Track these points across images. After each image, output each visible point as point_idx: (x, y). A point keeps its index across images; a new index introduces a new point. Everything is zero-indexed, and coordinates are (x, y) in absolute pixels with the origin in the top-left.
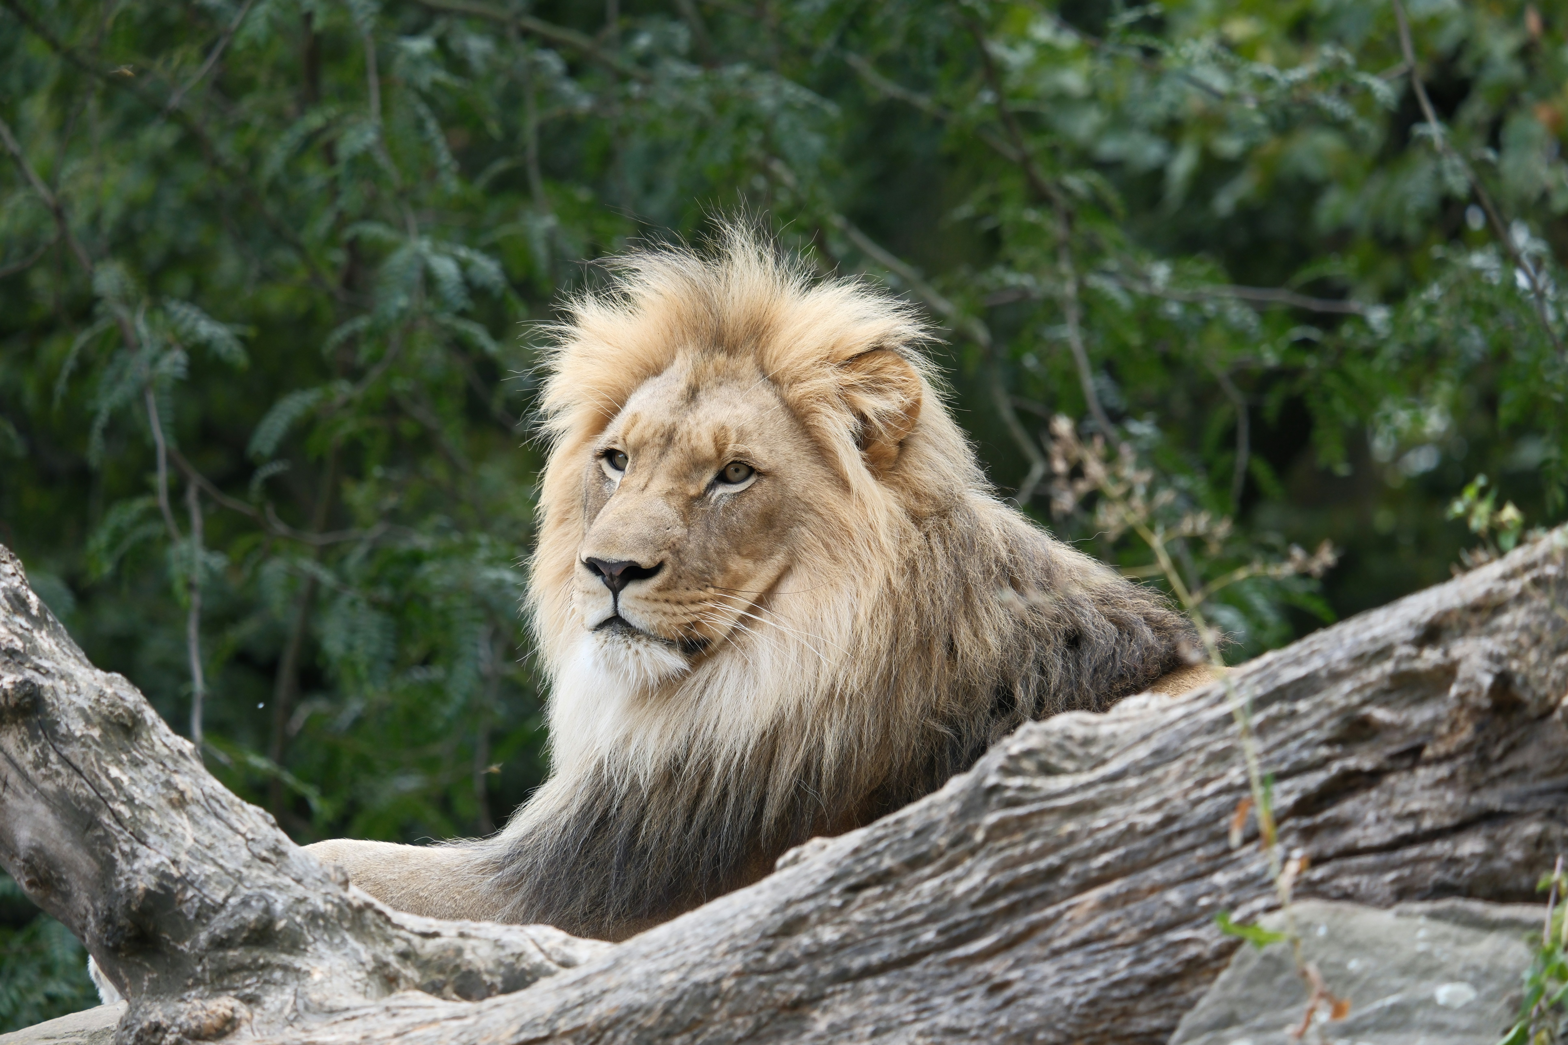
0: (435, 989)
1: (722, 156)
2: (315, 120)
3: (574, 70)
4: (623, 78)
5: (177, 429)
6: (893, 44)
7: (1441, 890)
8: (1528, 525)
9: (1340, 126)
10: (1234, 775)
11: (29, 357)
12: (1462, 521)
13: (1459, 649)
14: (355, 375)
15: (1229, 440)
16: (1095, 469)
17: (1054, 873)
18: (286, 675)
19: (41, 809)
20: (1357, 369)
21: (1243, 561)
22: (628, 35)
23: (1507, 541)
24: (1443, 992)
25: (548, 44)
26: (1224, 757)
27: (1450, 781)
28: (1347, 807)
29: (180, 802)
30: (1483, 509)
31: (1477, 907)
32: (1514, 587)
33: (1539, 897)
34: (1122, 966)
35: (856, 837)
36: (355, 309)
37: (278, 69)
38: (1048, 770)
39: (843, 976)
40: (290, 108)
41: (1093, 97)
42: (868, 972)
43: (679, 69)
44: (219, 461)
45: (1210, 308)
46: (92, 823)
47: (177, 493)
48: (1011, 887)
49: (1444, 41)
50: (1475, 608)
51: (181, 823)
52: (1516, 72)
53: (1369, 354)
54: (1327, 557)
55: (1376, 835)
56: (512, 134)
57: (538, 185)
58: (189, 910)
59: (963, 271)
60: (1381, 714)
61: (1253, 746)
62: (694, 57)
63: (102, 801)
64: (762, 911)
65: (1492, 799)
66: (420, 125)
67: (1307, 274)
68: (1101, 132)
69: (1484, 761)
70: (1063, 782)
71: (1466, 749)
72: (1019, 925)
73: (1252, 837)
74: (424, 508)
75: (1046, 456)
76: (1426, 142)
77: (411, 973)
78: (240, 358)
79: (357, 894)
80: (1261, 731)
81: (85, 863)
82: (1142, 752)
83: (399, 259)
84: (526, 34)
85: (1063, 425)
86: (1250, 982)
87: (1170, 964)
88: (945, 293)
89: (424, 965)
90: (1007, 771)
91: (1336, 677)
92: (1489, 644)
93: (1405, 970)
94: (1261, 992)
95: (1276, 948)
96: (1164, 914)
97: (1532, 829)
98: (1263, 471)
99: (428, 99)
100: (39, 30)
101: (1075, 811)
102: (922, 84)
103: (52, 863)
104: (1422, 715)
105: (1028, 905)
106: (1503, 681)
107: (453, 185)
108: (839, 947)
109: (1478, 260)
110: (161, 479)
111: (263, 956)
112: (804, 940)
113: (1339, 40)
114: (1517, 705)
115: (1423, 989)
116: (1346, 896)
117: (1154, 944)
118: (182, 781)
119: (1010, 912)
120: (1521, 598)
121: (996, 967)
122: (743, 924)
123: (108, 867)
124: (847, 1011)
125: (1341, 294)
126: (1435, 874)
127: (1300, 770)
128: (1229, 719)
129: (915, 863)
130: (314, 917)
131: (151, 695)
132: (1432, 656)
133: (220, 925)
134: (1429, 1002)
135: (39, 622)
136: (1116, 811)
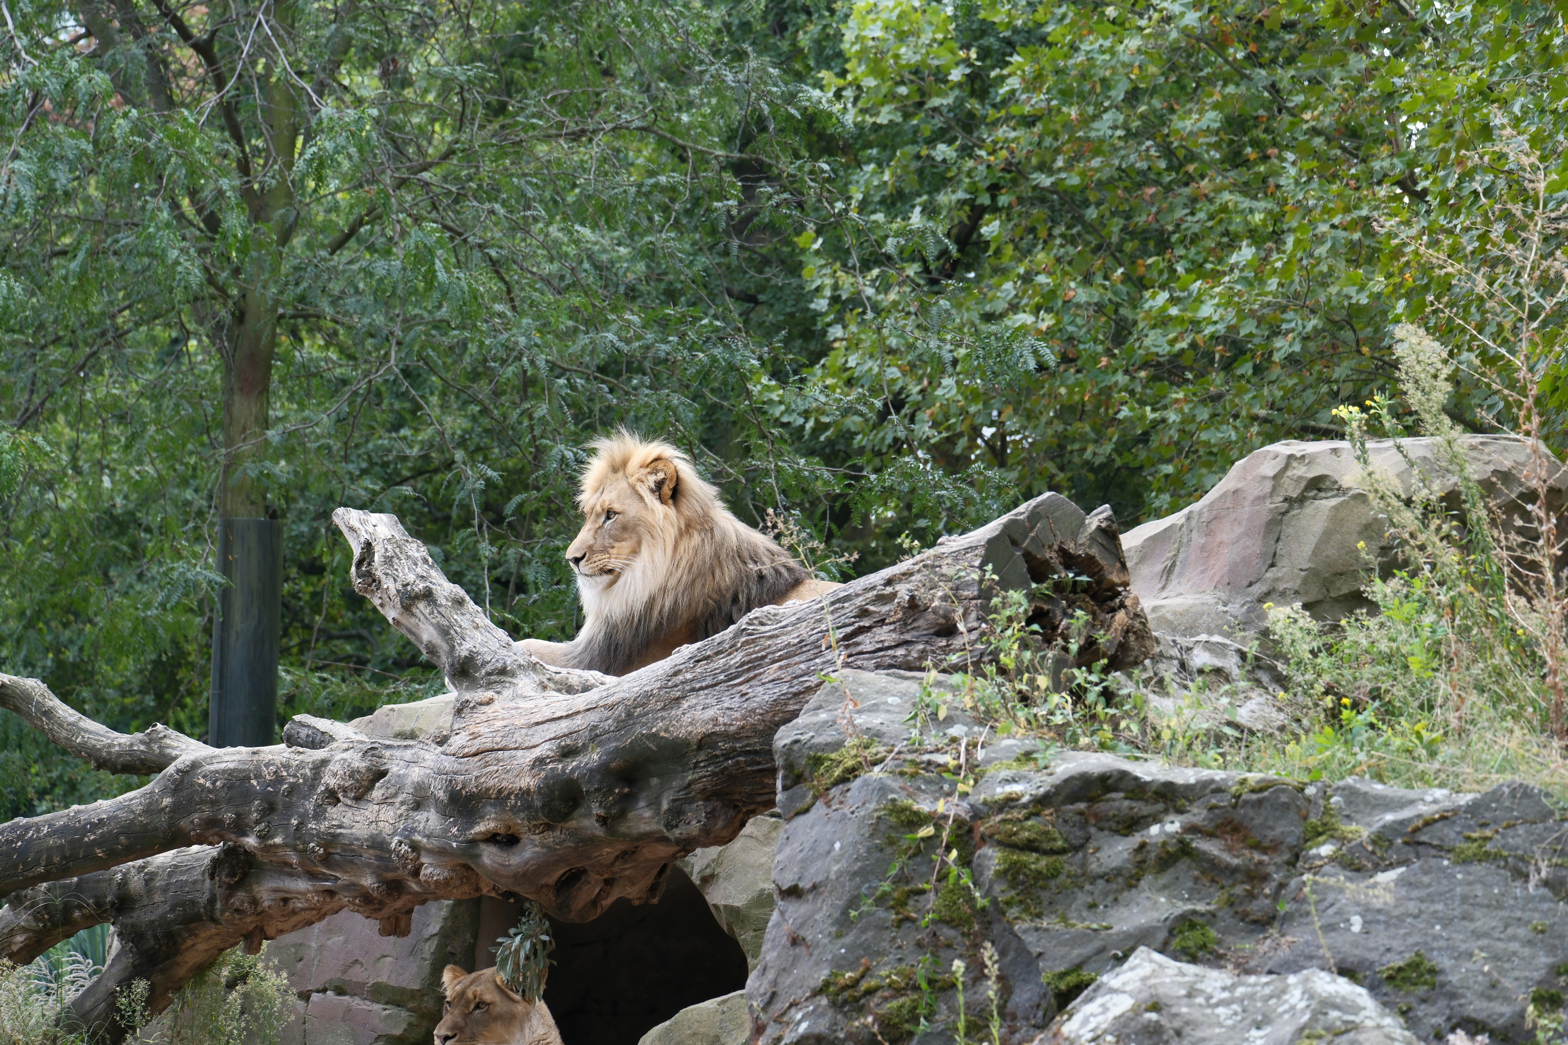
0: (559, 691)
1: (660, 419)
2: (527, 405)
3: (611, 391)
4: (627, 393)
5: (480, 506)
6: (716, 385)
7: (891, 666)
8: (922, 547)
9: (862, 415)
10: (823, 627)
11: (429, 481)
12: (901, 545)
13: (898, 587)
14: (538, 489)
15: (823, 517)
16: (781, 525)
17: (763, 658)
18: (512, 586)
19: (431, 628)
20: (866, 495)
21: (828, 557)
22: (630, 379)
23: (915, 552)
24: (890, 700)
25: (603, 382)
26: (820, 621)
27: (894, 630)
28: (860, 638)
29: (477, 627)
30: (908, 541)
31: (902, 672)
32: (917, 567)
33: (922, 669)
34: (785, 688)
35: (698, 644)
36: (537, 467)
37: (514, 387)
38: (762, 624)
39: (693, 690)
40: (518, 400)
41: (781, 402)
42: (701, 688)
43: (647, 391)
44: (492, 515)
45: (818, 473)
46: (448, 633)
47: (480, 526)
48: (749, 662)
49: (897, 388)
50: (904, 574)
51: (477, 634)
52: (920, 398)
53: (870, 489)
54: (856, 556)
55: (870, 648)
56: (591, 411)
57: (599, 427)
58: (479, 662)
59: (737, 460)
60: (872, 608)
61: (830, 617)
62: (650, 387)
63: (451, 626)
64: (667, 668)
65: (908, 637)
66: (561, 407)
67: (850, 463)
68: (782, 414)
69: (906, 624)
70: (767, 628)
71: (899, 620)
72: (751, 674)
73: (829, 647)
74: (558, 533)
75: (764, 520)
76: (892, 421)
77: (551, 685)
78: (501, 482)
79: (534, 659)
80: (832, 612)
81: (445, 647)
82: (793, 619)
83: (555, 451)
84: (596, 378)
85: (770, 511)
86: (827, 695)
87: (801, 688)
88: (731, 467)
89: (556, 683)
90: (748, 624)
91: (857, 595)
92: (908, 586)
93: (878, 692)
94: (830, 698)
95: (835, 684)
96: (799, 672)
97: (921, 647)
98: (834, 527)
99: (564, 399)
100: (436, 373)
101: (771, 637)
102: (725, 398)
103: (434, 646)
104: (885, 609)
105: (755, 668)
106: (912, 598)
107: (573, 428)
108: (692, 680)
109: (907, 459)
110: (476, 522)
111: (503, 678)
112: (681, 678)
113: (862, 386)
114: (917, 606)
115: (883, 699)
116: (859, 668)
117: (795, 682)
118: (477, 620)
119: (749, 670)
120: (919, 571)
121: (744, 688)
122: (661, 672)
123: (453, 648)
124: (694, 701)
125: (861, 469)
126: (888, 661)
127: (845, 626)
128: (822, 608)
129: (718, 653)
130: (520, 666)
131: (468, 592)
132: (889, 590)
133: (489, 668)
134: (886, 703)
135: (432, 567)
136: (784, 638)
